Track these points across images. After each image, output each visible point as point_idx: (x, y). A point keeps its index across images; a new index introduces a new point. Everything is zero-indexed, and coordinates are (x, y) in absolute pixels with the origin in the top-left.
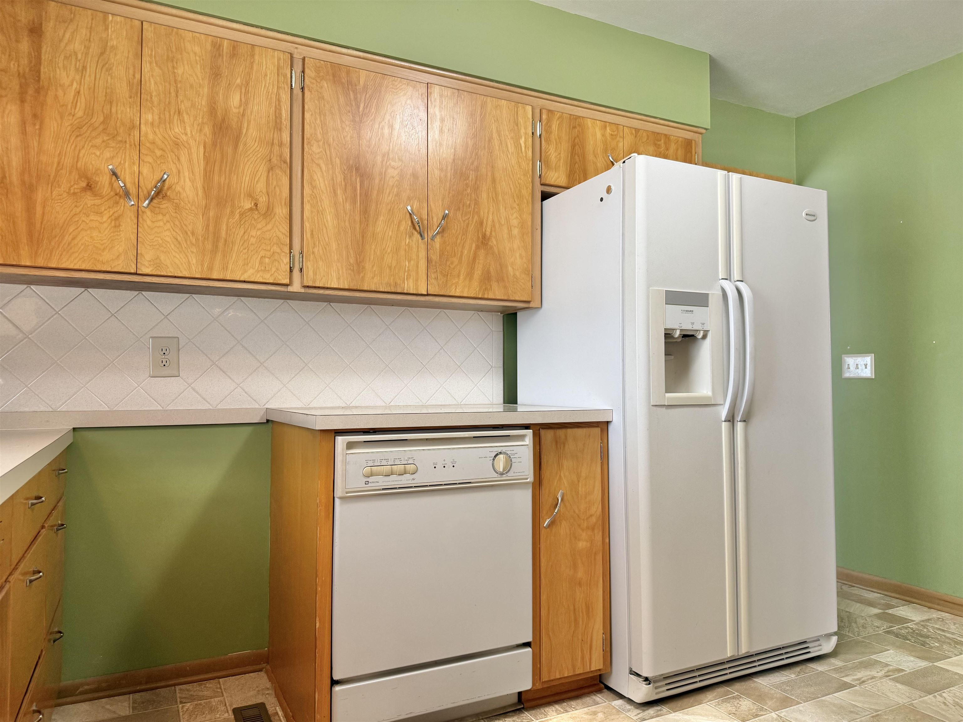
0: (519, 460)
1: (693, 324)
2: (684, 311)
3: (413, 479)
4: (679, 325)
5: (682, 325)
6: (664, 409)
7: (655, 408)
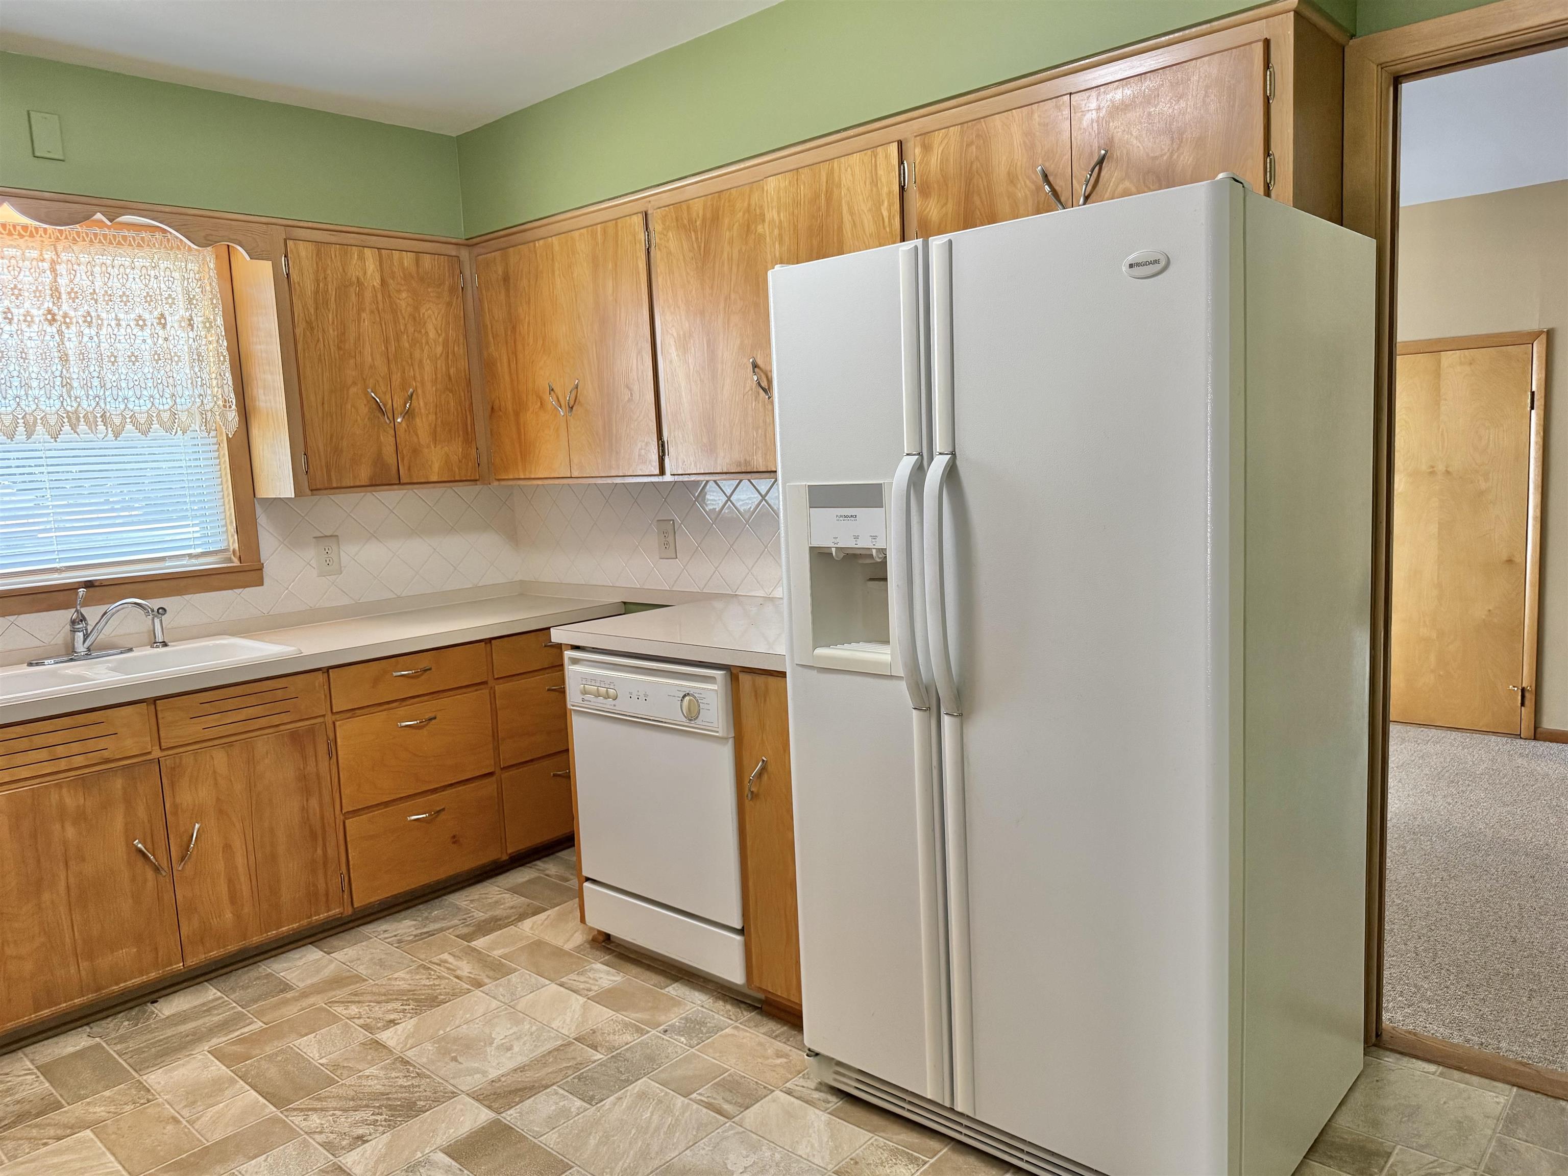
0: (706, 707)
1: (856, 537)
2: (841, 516)
3: (615, 706)
4: (834, 540)
5: (838, 540)
6: (815, 672)
7: (800, 668)
